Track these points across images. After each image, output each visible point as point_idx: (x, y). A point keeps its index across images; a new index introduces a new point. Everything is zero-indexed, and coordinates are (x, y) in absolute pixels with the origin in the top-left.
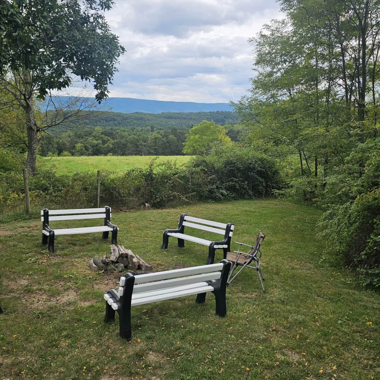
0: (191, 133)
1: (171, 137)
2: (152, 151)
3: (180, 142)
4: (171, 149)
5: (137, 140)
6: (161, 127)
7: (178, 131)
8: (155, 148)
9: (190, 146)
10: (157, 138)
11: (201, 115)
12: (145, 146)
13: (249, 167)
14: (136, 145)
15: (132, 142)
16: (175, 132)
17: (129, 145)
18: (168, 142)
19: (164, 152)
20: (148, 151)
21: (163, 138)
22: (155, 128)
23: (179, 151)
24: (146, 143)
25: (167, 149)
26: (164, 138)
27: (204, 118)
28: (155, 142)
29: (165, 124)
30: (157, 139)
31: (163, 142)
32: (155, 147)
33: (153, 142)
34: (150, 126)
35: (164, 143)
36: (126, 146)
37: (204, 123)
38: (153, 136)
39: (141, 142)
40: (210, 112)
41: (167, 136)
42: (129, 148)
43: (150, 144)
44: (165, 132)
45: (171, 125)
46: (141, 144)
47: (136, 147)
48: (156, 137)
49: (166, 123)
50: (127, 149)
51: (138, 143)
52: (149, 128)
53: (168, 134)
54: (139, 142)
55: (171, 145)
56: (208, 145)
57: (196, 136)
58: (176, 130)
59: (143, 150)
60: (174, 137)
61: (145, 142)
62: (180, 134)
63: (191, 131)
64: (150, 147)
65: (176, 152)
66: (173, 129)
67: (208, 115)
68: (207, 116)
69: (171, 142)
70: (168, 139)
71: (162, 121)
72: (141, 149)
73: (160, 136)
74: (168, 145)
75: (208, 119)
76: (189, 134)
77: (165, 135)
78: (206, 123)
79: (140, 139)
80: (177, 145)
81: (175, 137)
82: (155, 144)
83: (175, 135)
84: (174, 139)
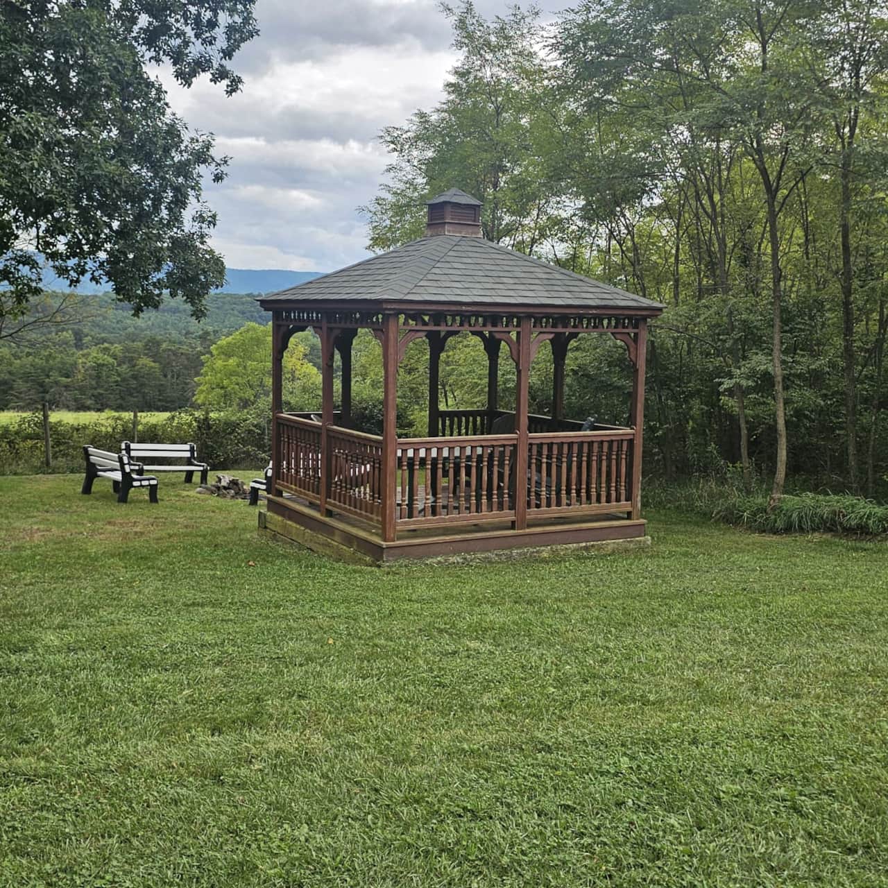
0: (215, 352)
1: (145, 361)
2: (89, 402)
3: (169, 377)
4: (144, 397)
5: (43, 370)
6: (103, 335)
7: (164, 346)
8: (95, 392)
9: (214, 386)
10: (103, 365)
11: (224, 303)
12: (66, 387)
13: (363, 414)
14: (41, 385)
15: (26, 377)
16: (154, 349)
17: (20, 385)
18: (135, 377)
19: (124, 404)
20: (76, 400)
21: (119, 365)
22: (86, 336)
23: (167, 402)
24: (70, 380)
25: (131, 395)
26: (125, 366)
27: (233, 310)
28: (98, 377)
29: (114, 325)
30: (105, 368)
31: (119, 375)
32: (95, 389)
33: (90, 375)
34: (72, 329)
35: (124, 380)
36: (11, 388)
37: (248, 331)
38: (90, 358)
39: (55, 375)
40: (248, 295)
41: (131, 359)
42: (20, 393)
43: (82, 381)
44: (127, 350)
45: (136, 329)
46: (57, 383)
47: (41, 389)
48: (100, 361)
49: (118, 322)
50: (12, 395)
51: (47, 380)
52: (68, 335)
53: (136, 355)
54: (48, 376)
55: (143, 385)
56: (261, 382)
57: (231, 361)
58: (158, 344)
59: (63, 398)
60: (153, 364)
61: (68, 377)
62: (169, 355)
63: (217, 349)
64: (82, 390)
65: (159, 403)
66: (149, 341)
67: (243, 304)
68: (241, 307)
69: (143, 377)
70: (137, 368)
71: (105, 318)
72: (57, 396)
73: (111, 360)
74: (134, 383)
75: (243, 313)
76: (212, 356)
77: (125, 357)
78: (254, 329)
79: (51, 369)
80: (162, 385)
81: (154, 362)
82: (97, 383)
83: (155, 357)
84: (152, 367)
